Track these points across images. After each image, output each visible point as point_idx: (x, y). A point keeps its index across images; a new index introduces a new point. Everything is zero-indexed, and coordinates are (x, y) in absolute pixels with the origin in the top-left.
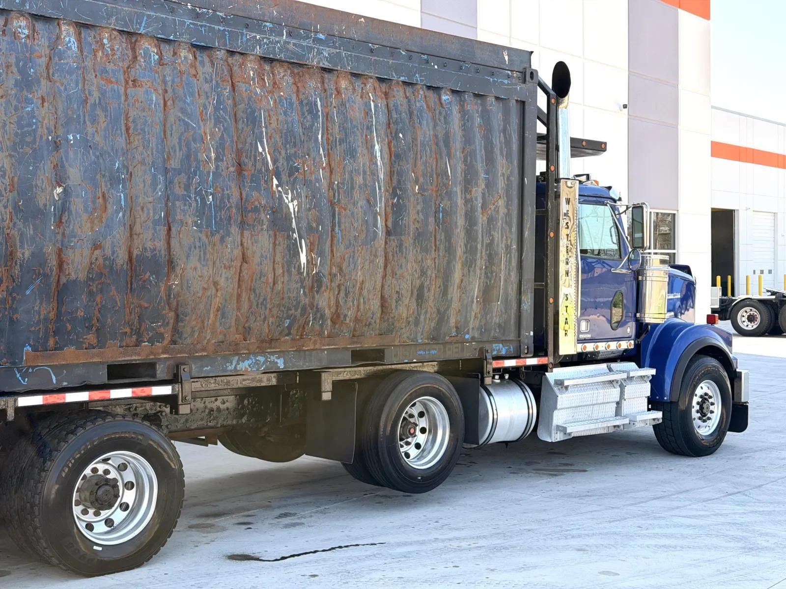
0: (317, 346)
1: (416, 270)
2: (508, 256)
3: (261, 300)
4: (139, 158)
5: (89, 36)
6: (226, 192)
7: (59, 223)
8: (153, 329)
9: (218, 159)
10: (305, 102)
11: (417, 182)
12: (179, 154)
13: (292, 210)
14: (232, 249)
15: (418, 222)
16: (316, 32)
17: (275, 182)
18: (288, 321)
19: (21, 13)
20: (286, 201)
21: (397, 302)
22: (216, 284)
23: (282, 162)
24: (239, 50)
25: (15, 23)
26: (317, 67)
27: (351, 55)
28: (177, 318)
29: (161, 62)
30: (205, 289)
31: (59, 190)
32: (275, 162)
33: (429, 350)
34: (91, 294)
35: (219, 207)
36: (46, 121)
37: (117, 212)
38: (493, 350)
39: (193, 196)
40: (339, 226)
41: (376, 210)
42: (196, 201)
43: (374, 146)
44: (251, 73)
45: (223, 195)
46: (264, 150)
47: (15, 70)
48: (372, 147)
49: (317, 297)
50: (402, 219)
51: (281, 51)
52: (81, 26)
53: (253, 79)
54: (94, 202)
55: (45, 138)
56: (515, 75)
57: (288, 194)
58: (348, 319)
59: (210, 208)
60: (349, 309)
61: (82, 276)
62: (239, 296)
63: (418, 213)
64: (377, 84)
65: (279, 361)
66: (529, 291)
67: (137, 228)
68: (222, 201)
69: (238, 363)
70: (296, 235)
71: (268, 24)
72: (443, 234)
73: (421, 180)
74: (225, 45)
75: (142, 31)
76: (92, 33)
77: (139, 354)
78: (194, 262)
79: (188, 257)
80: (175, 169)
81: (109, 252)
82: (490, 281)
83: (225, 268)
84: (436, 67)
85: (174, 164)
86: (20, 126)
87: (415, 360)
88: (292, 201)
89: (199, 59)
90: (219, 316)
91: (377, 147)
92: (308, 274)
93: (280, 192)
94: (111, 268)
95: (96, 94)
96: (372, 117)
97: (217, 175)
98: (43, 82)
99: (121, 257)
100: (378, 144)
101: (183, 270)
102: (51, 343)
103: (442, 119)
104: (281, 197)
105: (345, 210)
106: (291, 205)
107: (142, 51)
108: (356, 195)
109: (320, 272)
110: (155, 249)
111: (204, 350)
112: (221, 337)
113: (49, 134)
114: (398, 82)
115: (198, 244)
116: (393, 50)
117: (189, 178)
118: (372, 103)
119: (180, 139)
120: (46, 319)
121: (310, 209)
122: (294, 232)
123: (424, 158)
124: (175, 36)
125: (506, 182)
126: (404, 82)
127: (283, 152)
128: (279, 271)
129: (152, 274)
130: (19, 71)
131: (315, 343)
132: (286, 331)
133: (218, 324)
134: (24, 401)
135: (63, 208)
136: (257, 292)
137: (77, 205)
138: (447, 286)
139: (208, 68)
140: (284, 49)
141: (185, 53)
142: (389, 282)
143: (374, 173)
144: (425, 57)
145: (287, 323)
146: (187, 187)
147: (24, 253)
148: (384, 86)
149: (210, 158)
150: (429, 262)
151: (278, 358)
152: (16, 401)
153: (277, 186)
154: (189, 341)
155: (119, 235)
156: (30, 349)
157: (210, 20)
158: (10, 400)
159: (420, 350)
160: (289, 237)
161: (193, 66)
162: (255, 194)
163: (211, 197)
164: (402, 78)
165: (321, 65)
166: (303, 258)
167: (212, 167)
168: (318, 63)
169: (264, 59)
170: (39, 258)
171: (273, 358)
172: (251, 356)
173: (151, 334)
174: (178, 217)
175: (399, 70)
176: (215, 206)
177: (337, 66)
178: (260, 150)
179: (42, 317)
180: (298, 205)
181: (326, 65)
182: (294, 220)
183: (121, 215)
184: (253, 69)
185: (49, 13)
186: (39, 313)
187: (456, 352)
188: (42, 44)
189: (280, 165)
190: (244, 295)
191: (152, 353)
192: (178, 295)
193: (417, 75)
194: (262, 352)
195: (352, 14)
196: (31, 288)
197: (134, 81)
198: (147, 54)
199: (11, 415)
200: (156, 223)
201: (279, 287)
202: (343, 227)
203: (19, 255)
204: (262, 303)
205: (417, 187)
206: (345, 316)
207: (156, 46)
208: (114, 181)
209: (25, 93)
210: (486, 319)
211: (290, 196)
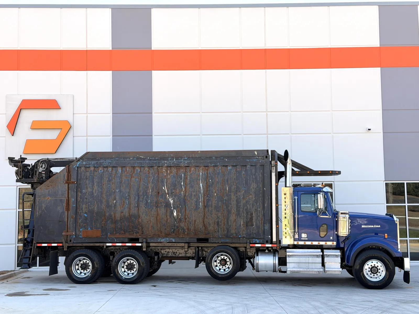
0: (183, 237)
1: (215, 217)
2: (256, 212)
3: (163, 224)
4: (132, 193)
5: (124, 169)
6: (153, 199)
7: (115, 208)
8: (135, 231)
9: (152, 192)
10: (179, 175)
11: (215, 192)
12: (142, 192)
13: (171, 202)
14: (154, 212)
15: (215, 203)
16: (184, 157)
17: (168, 196)
18: (173, 230)
19: (110, 167)
20: (170, 200)
21: (209, 225)
22: (150, 220)
23: (170, 191)
24: (160, 166)
25: (109, 169)
26: (184, 166)
27: (194, 162)
28: (142, 229)
29: (140, 172)
30: (147, 222)
31: (115, 201)
32: (168, 191)
33: (226, 240)
34: (121, 223)
35: (151, 203)
36: (113, 188)
37: (126, 205)
38: (253, 241)
39: (144, 201)
40: (187, 206)
41: (200, 201)
42: (145, 202)
43: (200, 184)
44: (164, 170)
45: (152, 200)
46: (165, 188)
47: (107, 178)
48: (199, 184)
49: (181, 224)
50: (209, 203)
51: (172, 164)
52: (122, 167)
53: (164, 172)
54: (121, 203)
55: (112, 191)
56: (260, 158)
57: (170, 198)
58: (192, 230)
59: (149, 203)
60: (192, 227)
61: (119, 219)
62: (157, 223)
63: (215, 201)
64: (204, 168)
65: (173, 240)
66: (268, 223)
67: (131, 209)
68: (152, 201)
69: (161, 240)
70: (172, 208)
71: (169, 158)
72: (225, 207)
73: (217, 192)
74: (157, 165)
75: (136, 166)
76: (125, 168)
77: (133, 236)
78: (144, 215)
79: (142, 214)
80: (141, 195)
81: (124, 214)
82: (248, 220)
83: (152, 217)
84: (226, 160)
85: (141, 194)
86: (107, 189)
87: (220, 242)
88: (172, 200)
89: (150, 169)
90: (152, 228)
91: (201, 184)
92: (177, 218)
93: (168, 198)
94: (125, 217)
95: (124, 181)
96: (200, 177)
97: (151, 195)
98: (113, 180)
99: (127, 215)
100: (202, 183)
101: (142, 217)
102: (114, 233)
103: (227, 174)
104: (169, 199)
105: (189, 201)
106: (171, 201)
107: (136, 170)
108: (193, 197)
109: (181, 217)
110: (134, 213)
111: (150, 236)
112: (154, 233)
113: (114, 190)
114: (211, 166)
115: (145, 211)
116: (211, 158)
117: (144, 196)
118: (201, 173)
119: (142, 188)
120: (113, 228)
121: (177, 202)
122: (172, 207)
123: (218, 186)
124: (144, 165)
125: (255, 190)
126: (214, 166)
127: (170, 188)
128: (168, 217)
129: (134, 218)
130: (108, 179)
131: (183, 235)
132: (173, 232)
133: (152, 230)
134: (108, 244)
135: (115, 205)
136: (162, 222)
137: (118, 204)
138: (228, 221)
139: (152, 171)
140: (173, 163)
141: (146, 169)
142: (206, 220)
143: (200, 192)
144: (222, 158)
145: (172, 230)
146: (143, 199)
147: (107, 214)
148: (207, 168)
149: (150, 191)
150: (220, 215)
151: (173, 239)
152: (106, 244)
153: (168, 197)
154: (146, 234)
155: (127, 210)
156: (109, 234)
157: (154, 160)
158: (105, 244)
159: (222, 239)
160: (170, 209)
161: (149, 171)
162: (161, 199)
163: (149, 201)
164: (213, 165)
165: (185, 165)
166: (175, 214)
167: (150, 193)
168: (184, 165)
169: (167, 167)
170: (110, 215)
171: (172, 239)
172: (165, 238)
173: (135, 232)
174: (141, 205)
175: (211, 163)
176: (150, 202)
177: (190, 165)
178: (164, 188)
179: (112, 227)
180: (173, 201)
181: (186, 165)
182: (172, 205)
183: (127, 206)
184: (164, 169)
185: (115, 166)
186: (111, 226)
187: (237, 241)
188: (114, 172)
189: (169, 192)
190: (158, 223)
191: (137, 236)
192: (141, 223)
193: (218, 163)
194: (167, 237)
195: (196, 151)
196: (109, 221)
197: (133, 177)
198: (137, 170)
199: (105, 247)
200: (135, 207)
201: (168, 221)
202: (188, 206)
203: (106, 215)
204: (163, 225)
205: (215, 194)
206: (191, 229)
207: (140, 168)
208: (126, 198)
209: (109, 183)
210: (247, 231)
211: (171, 199)
